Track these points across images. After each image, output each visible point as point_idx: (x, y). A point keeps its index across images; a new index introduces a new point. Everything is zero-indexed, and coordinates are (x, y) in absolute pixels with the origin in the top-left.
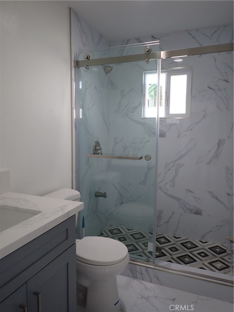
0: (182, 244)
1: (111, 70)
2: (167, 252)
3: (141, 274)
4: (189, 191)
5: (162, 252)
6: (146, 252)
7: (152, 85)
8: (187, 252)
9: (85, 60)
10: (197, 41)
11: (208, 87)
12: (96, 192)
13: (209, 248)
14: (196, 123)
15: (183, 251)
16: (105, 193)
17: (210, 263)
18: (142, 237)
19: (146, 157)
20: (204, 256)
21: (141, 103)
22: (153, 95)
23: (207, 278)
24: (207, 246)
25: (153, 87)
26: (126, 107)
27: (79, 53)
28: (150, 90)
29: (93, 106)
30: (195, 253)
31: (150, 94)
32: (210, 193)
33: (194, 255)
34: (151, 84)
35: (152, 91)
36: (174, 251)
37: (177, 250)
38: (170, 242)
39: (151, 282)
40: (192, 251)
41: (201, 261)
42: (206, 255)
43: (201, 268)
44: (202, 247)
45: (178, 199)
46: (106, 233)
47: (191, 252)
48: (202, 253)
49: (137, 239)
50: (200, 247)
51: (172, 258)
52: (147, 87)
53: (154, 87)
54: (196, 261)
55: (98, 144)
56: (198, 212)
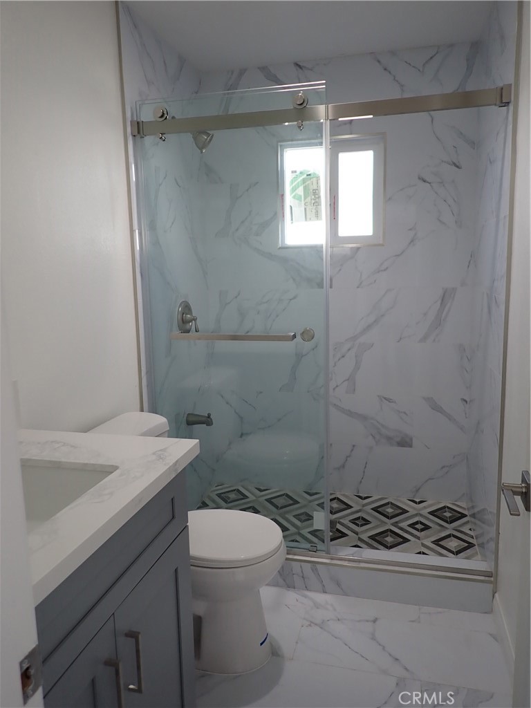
0: (375, 509)
1: (211, 140)
2: (348, 528)
3: (303, 577)
4: (385, 398)
5: (338, 530)
6: (305, 532)
7: (298, 173)
8: (388, 525)
9: (156, 121)
10: (394, 77)
11: (419, 178)
12: (189, 414)
13: (430, 513)
14: (396, 256)
15: (379, 523)
16: (209, 416)
17: (437, 542)
18: (292, 502)
19: (302, 334)
20: (422, 530)
21: (276, 214)
22: (301, 196)
23: (437, 570)
24: (425, 509)
25: (301, 178)
26: (243, 222)
27: (140, 103)
28: (294, 185)
29: (173, 223)
30: (404, 525)
31: (294, 194)
32: (429, 400)
33: (401, 529)
34: (295, 172)
35: (298, 187)
36: (362, 525)
37: (367, 522)
38: (350, 507)
39: (325, 592)
40: (396, 522)
41: (417, 540)
42: (427, 528)
43: (419, 553)
44: (415, 512)
45: (364, 418)
46: (213, 501)
47: (395, 524)
48: (417, 523)
49: (282, 508)
50: (412, 512)
51: (360, 539)
52: (288, 177)
53: (303, 177)
54: (409, 540)
55: (187, 308)
56: (405, 442)
